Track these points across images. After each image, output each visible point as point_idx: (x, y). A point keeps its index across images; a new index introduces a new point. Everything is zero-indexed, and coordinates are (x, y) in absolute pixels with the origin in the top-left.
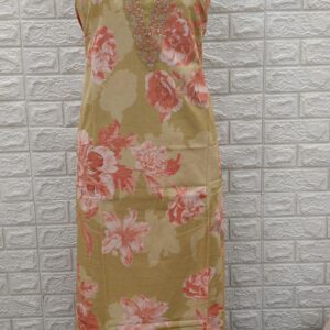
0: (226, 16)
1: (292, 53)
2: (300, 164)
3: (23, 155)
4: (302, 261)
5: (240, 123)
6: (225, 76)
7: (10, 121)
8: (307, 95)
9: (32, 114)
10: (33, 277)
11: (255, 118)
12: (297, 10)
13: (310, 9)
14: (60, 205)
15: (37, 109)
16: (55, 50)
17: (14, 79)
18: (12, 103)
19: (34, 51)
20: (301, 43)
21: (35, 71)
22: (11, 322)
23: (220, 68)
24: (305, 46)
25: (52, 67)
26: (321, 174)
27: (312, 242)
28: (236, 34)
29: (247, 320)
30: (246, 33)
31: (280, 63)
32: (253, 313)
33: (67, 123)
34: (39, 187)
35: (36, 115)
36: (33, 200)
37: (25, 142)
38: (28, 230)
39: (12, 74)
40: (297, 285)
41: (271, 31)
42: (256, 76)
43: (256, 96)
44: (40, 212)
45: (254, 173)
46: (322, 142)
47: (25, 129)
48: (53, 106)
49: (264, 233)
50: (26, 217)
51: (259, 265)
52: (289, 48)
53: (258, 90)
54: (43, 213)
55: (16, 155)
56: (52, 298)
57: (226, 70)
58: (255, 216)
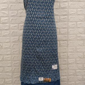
0: (59, 3)
1: (75, 12)
2: (77, 40)
3: (8, 37)
4: (77, 64)
5: (62, 29)
6: (59, 18)
7: (6, 29)
8: (78, 22)
9: (11, 27)
10: (10, 68)
11: (66, 28)
12: (76, 2)
13: (79, 1)
14: (17, 50)
15: (12, 26)
16: (17, 11)
17: (7, 18)
18: (6, 24)
19: (12, 11)
20: (77, 10)
21: (12, 16)
22: (5, 80)
23: (57, 15)
24: (78, 10)
25: (16, 15)
26: (82, 42)
27: (80, 59)
28: (61, 7)
29: (64, 79)
30: (64, 7)
31: (72, 15)
32: (65, 77)
33: (19, 29)
34: (12, 45)
35: (12, 27)
36: (11, 49)
37: (9, 34)
38: (9, 56)
39: (6, 17)
40: (76, 70)
41: (70, 7)
42: (66, 18)
43: (66, 23)
44: (13, 51)
45: (65, 42)
46: (82, 34)
47: (9, 31)
48: (16, 25)
49: (68, 57)
50: (9, 53)
51: (67, 65)
52: (74, 11)
53: (66, 21)
54: (13, 52)
55: (7, 37)
56: (15, 73)
57: (59, 16)
58: (66, 52)
